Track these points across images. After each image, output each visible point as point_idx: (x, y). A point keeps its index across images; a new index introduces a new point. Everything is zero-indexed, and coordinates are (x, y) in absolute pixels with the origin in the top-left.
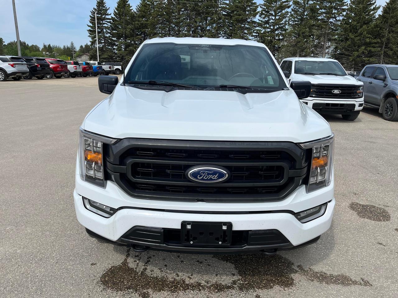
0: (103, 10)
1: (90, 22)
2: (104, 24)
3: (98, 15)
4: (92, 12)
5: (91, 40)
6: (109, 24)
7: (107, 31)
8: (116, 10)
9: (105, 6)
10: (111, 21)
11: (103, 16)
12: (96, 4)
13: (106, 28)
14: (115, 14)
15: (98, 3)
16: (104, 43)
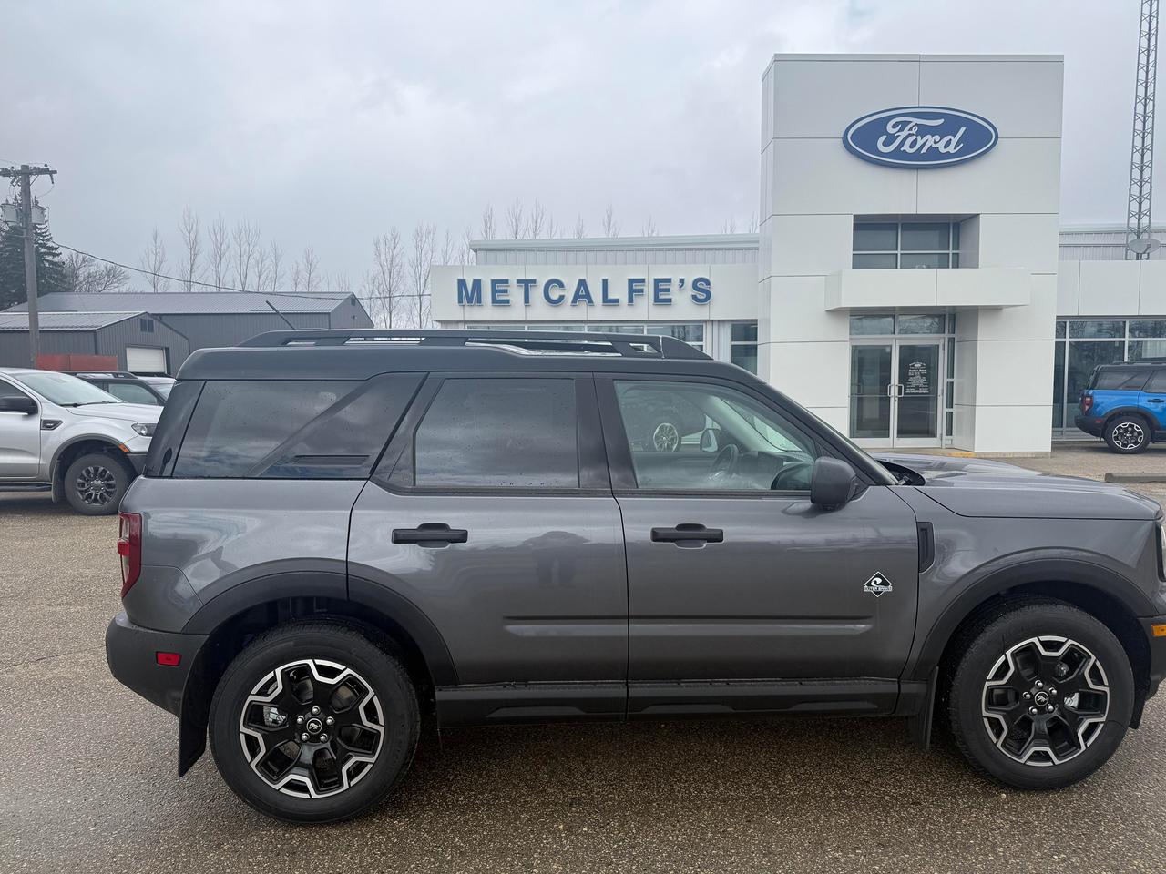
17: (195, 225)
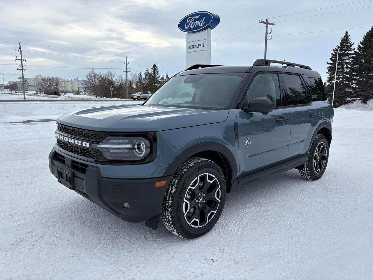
0: (347, 46)
1: (331, 59)
2: (346, 59)
3: (340, 52)
4: (334, 50)
5: (329, 77)
6: (351, 59)
7: (348, 66)
8: (360, 45)
9: (349, 42)
10: (354, 55)
11: (347, 52)
12: (340, 42)
13: (347, 63)
14: (359, 48)
15: (343, 40)
16: (342, 78)
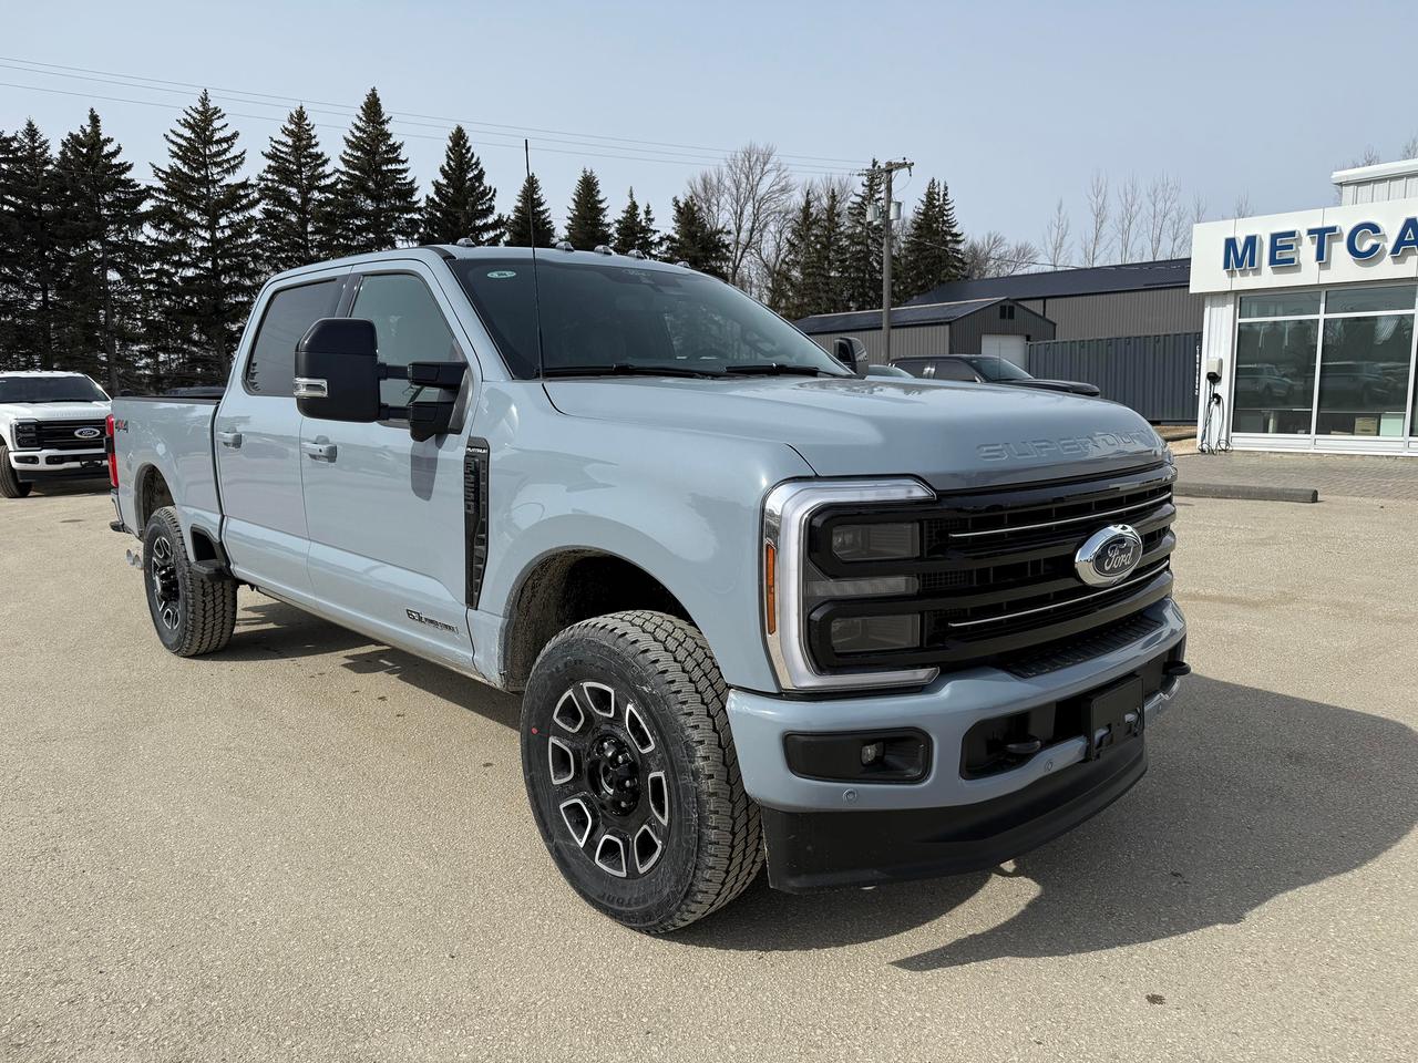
17: (1103, 191)
